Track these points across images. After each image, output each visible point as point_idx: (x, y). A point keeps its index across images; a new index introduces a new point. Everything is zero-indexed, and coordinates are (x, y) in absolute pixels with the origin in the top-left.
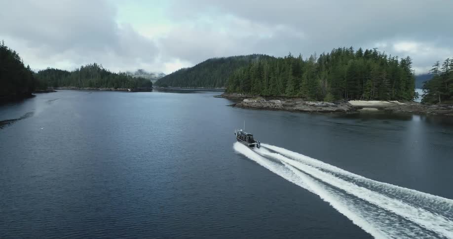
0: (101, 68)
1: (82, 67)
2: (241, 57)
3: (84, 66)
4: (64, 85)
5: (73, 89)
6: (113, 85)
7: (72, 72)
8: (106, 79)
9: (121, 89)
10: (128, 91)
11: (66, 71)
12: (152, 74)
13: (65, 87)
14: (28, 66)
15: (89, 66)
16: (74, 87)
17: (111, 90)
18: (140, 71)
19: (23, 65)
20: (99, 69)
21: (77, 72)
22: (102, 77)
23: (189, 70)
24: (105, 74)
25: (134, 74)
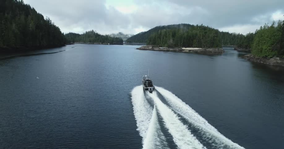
0: (96, 33)
1: (86, 32)
2: (174, 25)
3: (87, 31)
4: (78, 42)
5: (82, 43)
6: (101, 41)
7: (81, 35)
8: (98, 38)
9: (105, 43)
10: (108, 44)
11: (78, 34)
12: (126, 35)
13: (78, 43)
14: (63, 33)
15: (90, 32)
16: (82, 42)
17: (100, 44)
18: (120, 33)
19: (61, 32)
20: (95, 33)
21: (84, 35)
22: (96, 37)
23: (145, 33)
24: (97, 35)
25: (116, 35)
